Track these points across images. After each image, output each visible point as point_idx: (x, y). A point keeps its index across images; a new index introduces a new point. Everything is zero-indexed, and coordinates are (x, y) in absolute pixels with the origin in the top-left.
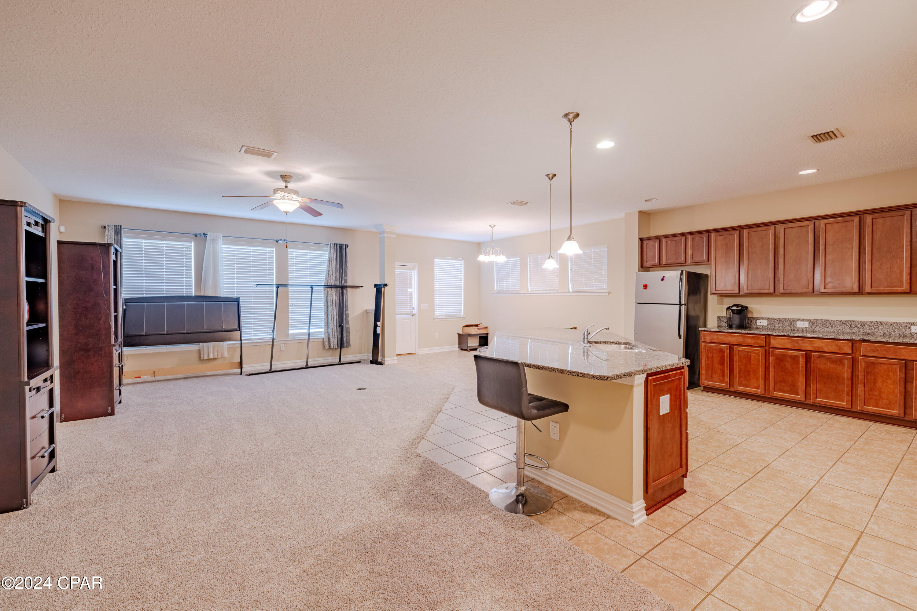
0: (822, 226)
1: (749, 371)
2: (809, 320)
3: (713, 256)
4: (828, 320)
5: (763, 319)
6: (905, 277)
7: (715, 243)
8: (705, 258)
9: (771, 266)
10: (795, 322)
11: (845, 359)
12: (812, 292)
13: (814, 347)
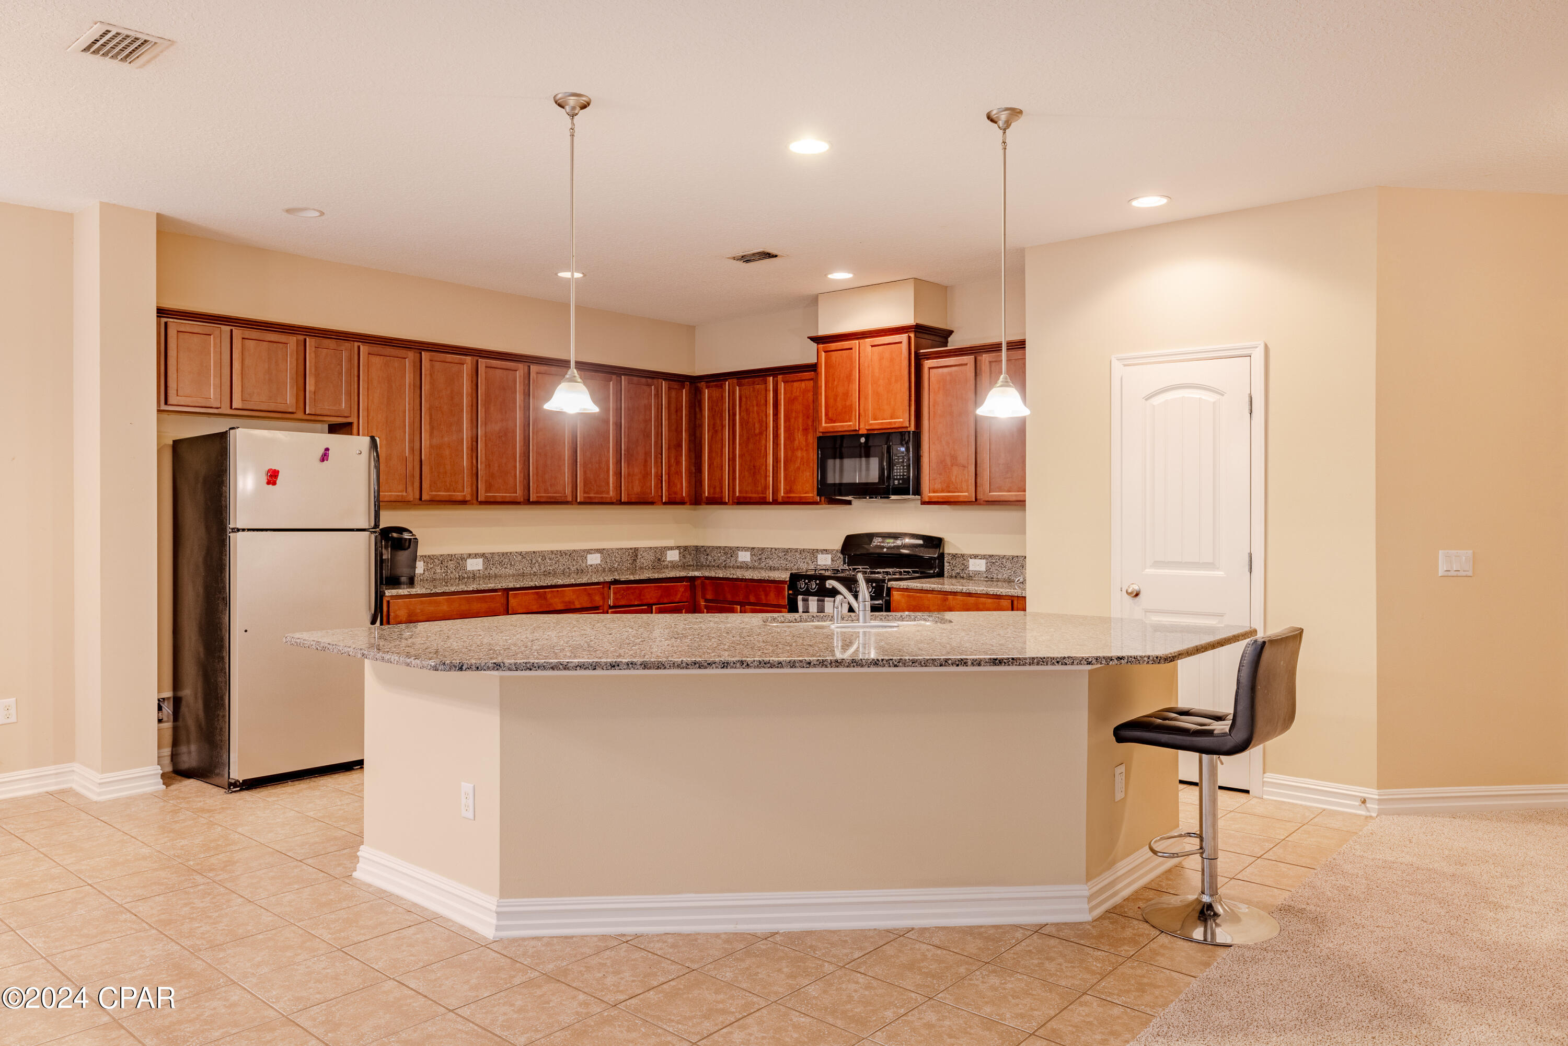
0: (533, 376)
2: (483, 555)
3: (363, 403)
4: (507, 553)
7: (366, 371)
8: (344, 405)
10: (464, 561)
13: (563, 602)
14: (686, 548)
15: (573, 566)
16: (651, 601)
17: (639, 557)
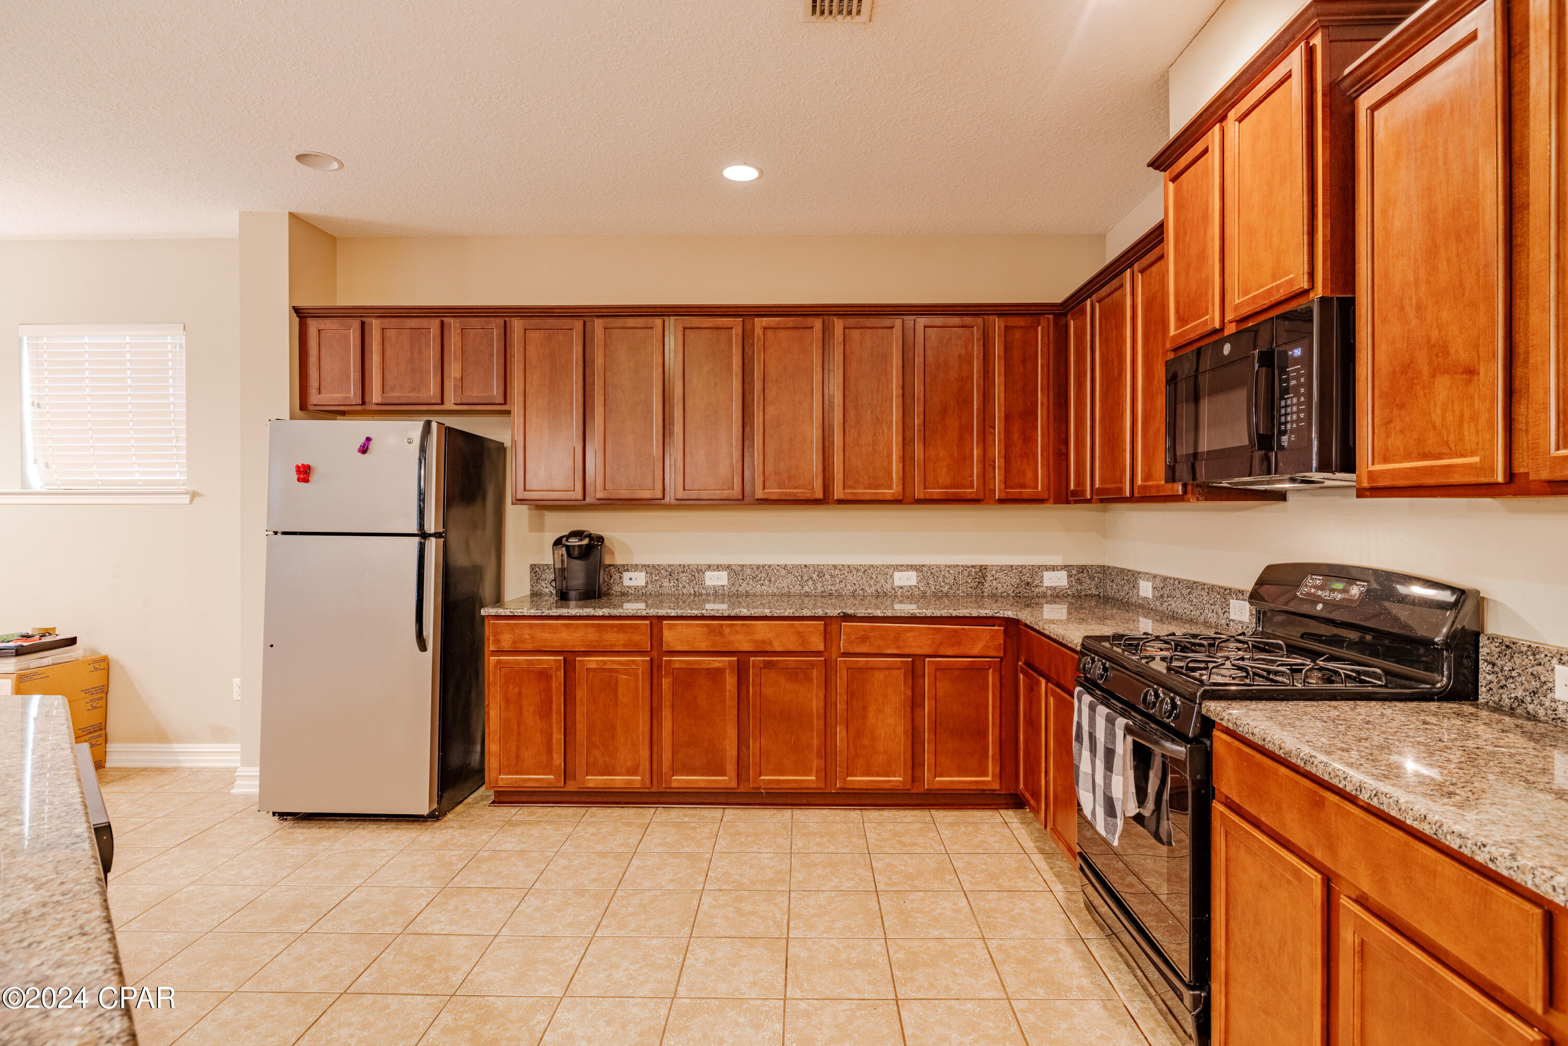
0: (758, 333)
1: (613, 727)
2: (728, 567)
3: (518, 386)
4: (763, 566)
5: (636, 568)
6: (896, 465)
7: (522, 349)
8: (496, 392)
9: (657, 427)
10: (701, 574)
11: (812, 665)
12: (740, 497)
13: (754, 641)
14: (1082, 569)
15: (870, 586)
16: (920, 652)
17: (989, 578)
